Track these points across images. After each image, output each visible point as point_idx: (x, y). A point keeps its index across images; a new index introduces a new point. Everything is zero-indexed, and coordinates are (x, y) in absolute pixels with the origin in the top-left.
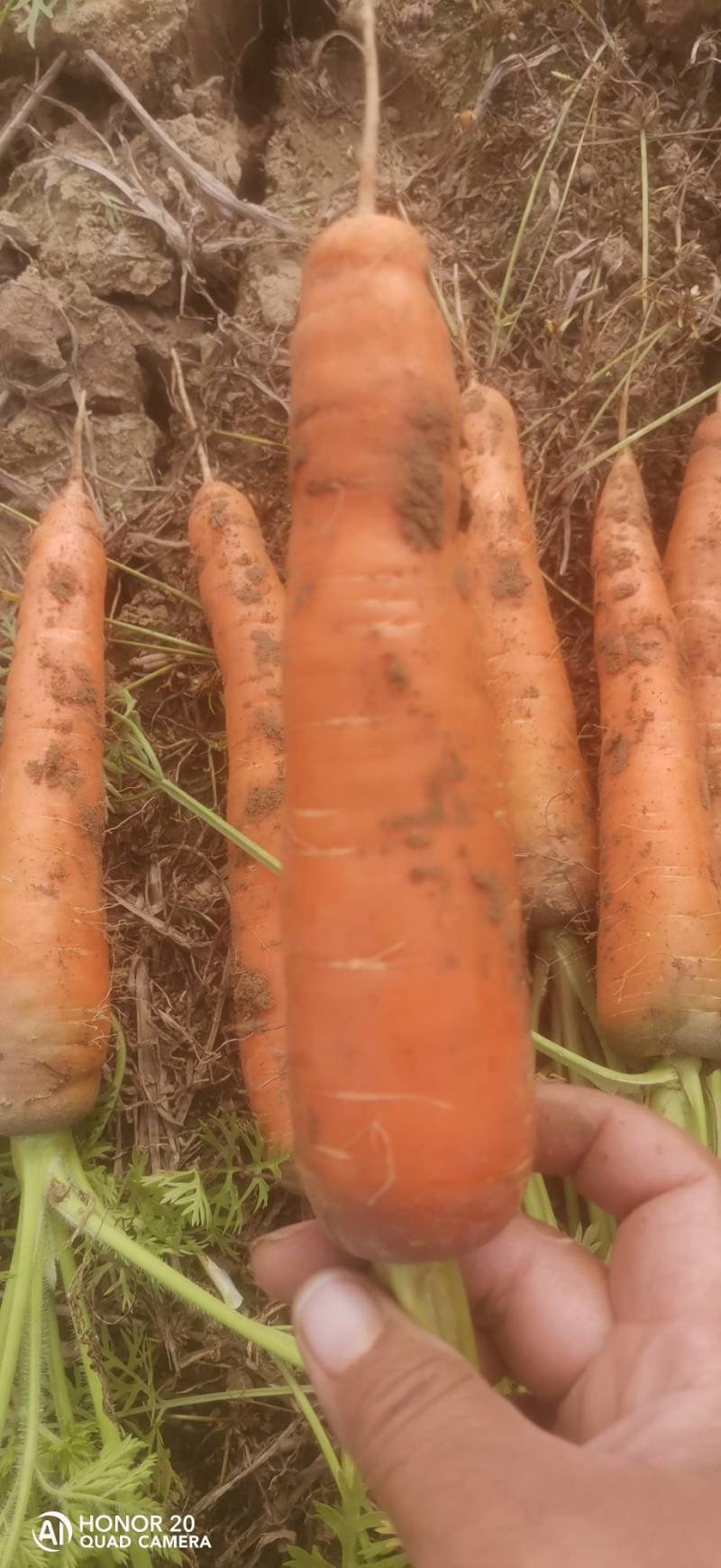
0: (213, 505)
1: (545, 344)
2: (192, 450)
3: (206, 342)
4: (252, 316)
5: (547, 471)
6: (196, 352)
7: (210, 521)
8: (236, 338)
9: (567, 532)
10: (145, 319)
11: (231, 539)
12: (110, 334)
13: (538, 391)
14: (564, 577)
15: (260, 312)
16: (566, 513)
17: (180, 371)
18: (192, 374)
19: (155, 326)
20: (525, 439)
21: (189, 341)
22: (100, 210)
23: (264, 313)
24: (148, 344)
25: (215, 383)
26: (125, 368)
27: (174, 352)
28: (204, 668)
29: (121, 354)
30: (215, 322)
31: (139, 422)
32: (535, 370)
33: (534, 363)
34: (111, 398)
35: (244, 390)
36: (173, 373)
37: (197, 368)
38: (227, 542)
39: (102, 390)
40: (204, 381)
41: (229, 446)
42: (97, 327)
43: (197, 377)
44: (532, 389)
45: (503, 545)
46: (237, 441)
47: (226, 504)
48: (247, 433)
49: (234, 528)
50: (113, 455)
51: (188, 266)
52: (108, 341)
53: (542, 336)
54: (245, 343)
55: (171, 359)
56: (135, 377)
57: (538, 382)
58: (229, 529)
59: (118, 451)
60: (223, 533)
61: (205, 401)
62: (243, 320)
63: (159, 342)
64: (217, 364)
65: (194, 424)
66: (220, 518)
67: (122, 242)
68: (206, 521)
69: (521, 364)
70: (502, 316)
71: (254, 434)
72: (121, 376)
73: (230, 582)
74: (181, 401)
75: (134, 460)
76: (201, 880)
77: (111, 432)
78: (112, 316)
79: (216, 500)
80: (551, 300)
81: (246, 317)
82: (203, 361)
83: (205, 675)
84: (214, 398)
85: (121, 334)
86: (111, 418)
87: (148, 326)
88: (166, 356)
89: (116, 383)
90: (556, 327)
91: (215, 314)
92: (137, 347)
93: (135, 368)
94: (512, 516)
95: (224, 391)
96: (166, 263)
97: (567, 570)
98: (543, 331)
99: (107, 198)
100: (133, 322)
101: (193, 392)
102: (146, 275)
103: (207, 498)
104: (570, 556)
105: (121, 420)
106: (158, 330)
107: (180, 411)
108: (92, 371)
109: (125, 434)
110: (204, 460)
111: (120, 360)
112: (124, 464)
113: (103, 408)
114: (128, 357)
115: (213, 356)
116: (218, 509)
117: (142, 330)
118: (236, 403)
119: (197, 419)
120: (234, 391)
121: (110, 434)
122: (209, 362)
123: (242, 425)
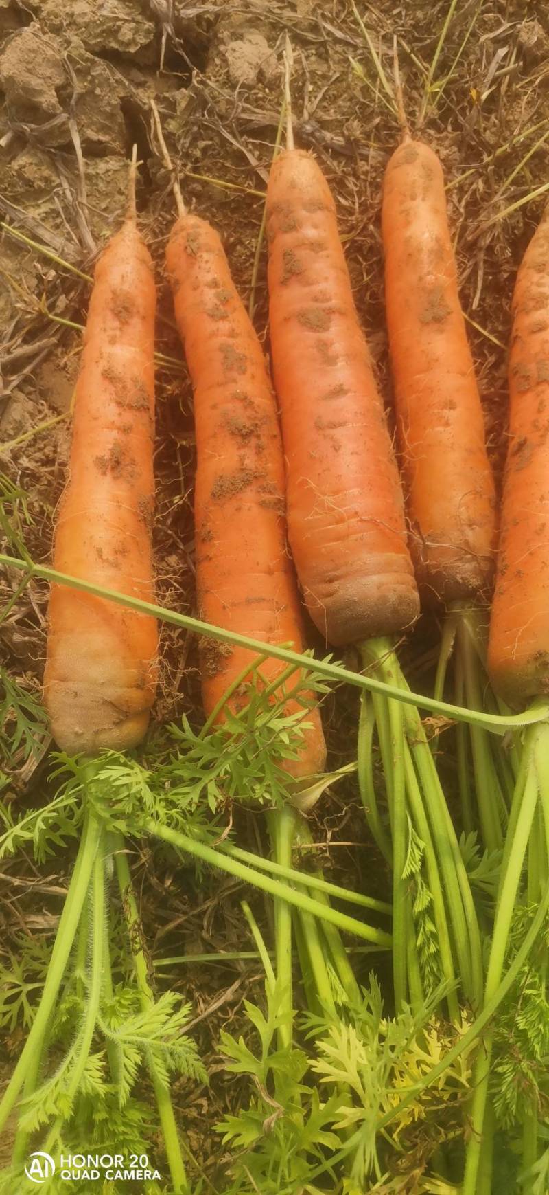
0: (188, 234)
1: (467, 111)
2: (169, 187)
3: (182, 97)
4: (220, 75)
5: (466, 219)
6: (172, 105)
7: (186, 248)
8: (207, 92)
9: (481, 273)
10: (129, 74)
11: (203, 265)
12: (100, 85)
13: (460, 150)
15: (228, 72)
16: (482, 256)
17: (158, 120)
18: (169, 124)
19: (136, 81)
20: (448, 192)
21: (167, 95)
23: (231, 73)
24: (131, 97)
25: (188, 131)
26: (111, 116)
27: (153, 103)
28: (176, 377)
29: (109, 104)
30: (190, 79)
31: (122, 164)
32: (459, 133)
33: (457, 127)
34: (100, 142)
35: (211, 139)
36: (152, 121)
37: (172, 117)
38: (200, 267)
39: (93, 135)
40: (178, 130)
41: (199, 187)
42: (89, 78)
43: (172, 125)
44: (455, 149)
45: (430, 278)
46: (205, 184)
47: (199, 234)
48: (214, 177)
49: (206, 256)
50: (100, 192)
51: (168, 28)
52: (98, 91)
53: (466, 104)
54: (214, 98)
55: (151, 109)
56: (120, 125)
57: (460, 144)
58: (201, 256)
59: (104, 189)
60: (196, 259)
61: (179, 147)
62: (213, 78)
63: (141, 95)
64: (190, 115)
65: (170, 167)
66: (194, 246)
67: (112, 5)
68: (182, 248)
69: (446, 128)
70: (432, 84)
71: (219, 178)
72: (107, 123)
73: (202, 301)
74: (159, 147)
75: (118, 197)
77: (98, 172)
78: (101, 68)
79: (191, 231)
80: (475, 72)
81: (215, 77)
82: (178, 113)
83: (175, 383)
84: (187, 145)
85: (109, 85)
86: (98, 161)
87: (131, 81)
88: (146, 107)
89: (103, 129)
90: (479, 94)
91: (190, 71)
92: (122, 98)
93: (120, 118)
94: (438, 254)
95: (195, 140)
96: (149, 25)
98: (466, 100)
100: (119, 76)
101: (168, 137)
102: (131, 35)
103: (182, 229)
104: (482, 293)
105: (107, 162)
106: (140, 85)
107: (157, 154)
108: (83, 117)
109: (110, 174)
110: (179, 198)
111: (108, 109)
112: (109, 200)
113: (94, 151)
114: (114, 106)
115: (186, 108)
116: (191, 239)
117: (127, 83)
118: (205, 150)
119: (173, 162)
120: (203, 140)
121: (97, 174)
122: (183, 112)
123: (209, 170)
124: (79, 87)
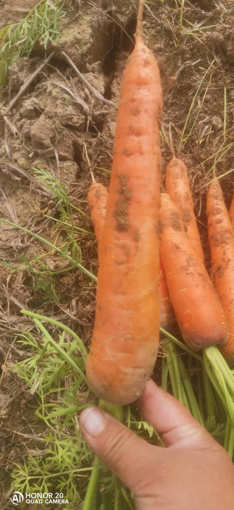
0: (97, 190)
1: (195, 147)
2: (89, 173)
3: (94, 141)
4: (107, 134)
5: (195, 185)
6: (90, 144)
7: (96, 195)
8: (103, 140)
9: (201, 203)
10: (75, 132)
11: (102, 201)
12: (66, 137)
13: (192, 161)
14: (200, 217)
15: (110, 133)
16: (201, 197)
17: (86, 149)
18: (89, 150)
19: (78, 135)
20: (188, 175)
21: (89, 140)
22: (64, 99)
23: (111, 133)
24: (76, 140)
25: (96, 153)
26: (69, 147)
27: (84, 143)
28: (91, 239)
29: (68, 143)
30: (97, 135)
31: (72, 163)
32: (191, 155)
33: (191, 152)
34: (65, 156)
35: (104, 155)
36: (84, 149)
37: (91, 148)
38: (101, 202)
39: (62, 154)
40: (93, 152)
41: (100, 172)
42: (62, 134)
43: (91, 151)
44: (190, 160)
45: (184, 206)
46: (102, 171)
47: (100, 190)
48: (105, 168)
49: (103, 198)
50: (64, 173)
51: (90, 118)
52: (65, 139)
53: (194, 145)
54: (105, 142)
55: (83, 145)
56: (72, 150)
57: (192, 158)
58: (101, 198)
59: (66, 172)
60: (99, 199)
61: (93, 158)
62: (105, 135)
63: (80, 140)
64: (97, 148)
65: (90, 165)
66: (99, 194)
67: (70, 109)
68: (94, 195)
69: (187, 152)
70: (183, 139)
71: (107, 169)
72: (68, 149)
73: (102, 214)
74: (86, 158)
75: (70, 175)
76: (87, 305)
77: (64, 166)
78: (66, 131)
79: (97, 189)
80: (197, 134)
81: (106, 134)
82: (93, 146)
83: (91, 241)
84: (96, 158)
85: (69, 137)
86: (64, 162)
87: (76, 135)
88: (81, 144)
89: (66, 151)
90: (199, 142)
91: (97, 133)
92: (73, 141)
93: (72, 148)
94: (187, 198)
95: (98, 156)
96: (83, 117)
97: (201, 215)
98: (194, 143)
99: (66, 96)
100: (72, 133)
101: (89, 155)
102: (77, 120)
103: (94, 188)
104: (201, 210)
105: (67, 163)
106: (79, 136)
107: (85, 161)
108: (59, 147)
109: (68, 167)
110: (93, 176)
111: (68, 145)
112: (67, 176)
113: (63, 159)
114: (70, 144)
115: (96, 145)
116: (98, 191)
117: (75, 136)
118: (102, 159)
119: (91, 164)
120: (101, 156)
121: (63, 167)
122: (94, 146)
123: (103, 166)
124: (58, 137)
